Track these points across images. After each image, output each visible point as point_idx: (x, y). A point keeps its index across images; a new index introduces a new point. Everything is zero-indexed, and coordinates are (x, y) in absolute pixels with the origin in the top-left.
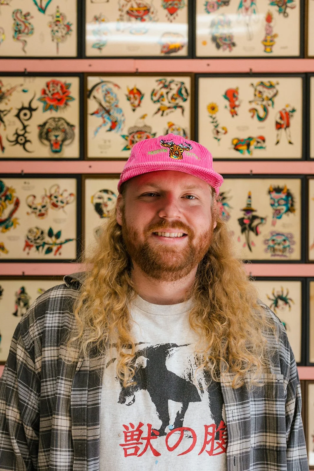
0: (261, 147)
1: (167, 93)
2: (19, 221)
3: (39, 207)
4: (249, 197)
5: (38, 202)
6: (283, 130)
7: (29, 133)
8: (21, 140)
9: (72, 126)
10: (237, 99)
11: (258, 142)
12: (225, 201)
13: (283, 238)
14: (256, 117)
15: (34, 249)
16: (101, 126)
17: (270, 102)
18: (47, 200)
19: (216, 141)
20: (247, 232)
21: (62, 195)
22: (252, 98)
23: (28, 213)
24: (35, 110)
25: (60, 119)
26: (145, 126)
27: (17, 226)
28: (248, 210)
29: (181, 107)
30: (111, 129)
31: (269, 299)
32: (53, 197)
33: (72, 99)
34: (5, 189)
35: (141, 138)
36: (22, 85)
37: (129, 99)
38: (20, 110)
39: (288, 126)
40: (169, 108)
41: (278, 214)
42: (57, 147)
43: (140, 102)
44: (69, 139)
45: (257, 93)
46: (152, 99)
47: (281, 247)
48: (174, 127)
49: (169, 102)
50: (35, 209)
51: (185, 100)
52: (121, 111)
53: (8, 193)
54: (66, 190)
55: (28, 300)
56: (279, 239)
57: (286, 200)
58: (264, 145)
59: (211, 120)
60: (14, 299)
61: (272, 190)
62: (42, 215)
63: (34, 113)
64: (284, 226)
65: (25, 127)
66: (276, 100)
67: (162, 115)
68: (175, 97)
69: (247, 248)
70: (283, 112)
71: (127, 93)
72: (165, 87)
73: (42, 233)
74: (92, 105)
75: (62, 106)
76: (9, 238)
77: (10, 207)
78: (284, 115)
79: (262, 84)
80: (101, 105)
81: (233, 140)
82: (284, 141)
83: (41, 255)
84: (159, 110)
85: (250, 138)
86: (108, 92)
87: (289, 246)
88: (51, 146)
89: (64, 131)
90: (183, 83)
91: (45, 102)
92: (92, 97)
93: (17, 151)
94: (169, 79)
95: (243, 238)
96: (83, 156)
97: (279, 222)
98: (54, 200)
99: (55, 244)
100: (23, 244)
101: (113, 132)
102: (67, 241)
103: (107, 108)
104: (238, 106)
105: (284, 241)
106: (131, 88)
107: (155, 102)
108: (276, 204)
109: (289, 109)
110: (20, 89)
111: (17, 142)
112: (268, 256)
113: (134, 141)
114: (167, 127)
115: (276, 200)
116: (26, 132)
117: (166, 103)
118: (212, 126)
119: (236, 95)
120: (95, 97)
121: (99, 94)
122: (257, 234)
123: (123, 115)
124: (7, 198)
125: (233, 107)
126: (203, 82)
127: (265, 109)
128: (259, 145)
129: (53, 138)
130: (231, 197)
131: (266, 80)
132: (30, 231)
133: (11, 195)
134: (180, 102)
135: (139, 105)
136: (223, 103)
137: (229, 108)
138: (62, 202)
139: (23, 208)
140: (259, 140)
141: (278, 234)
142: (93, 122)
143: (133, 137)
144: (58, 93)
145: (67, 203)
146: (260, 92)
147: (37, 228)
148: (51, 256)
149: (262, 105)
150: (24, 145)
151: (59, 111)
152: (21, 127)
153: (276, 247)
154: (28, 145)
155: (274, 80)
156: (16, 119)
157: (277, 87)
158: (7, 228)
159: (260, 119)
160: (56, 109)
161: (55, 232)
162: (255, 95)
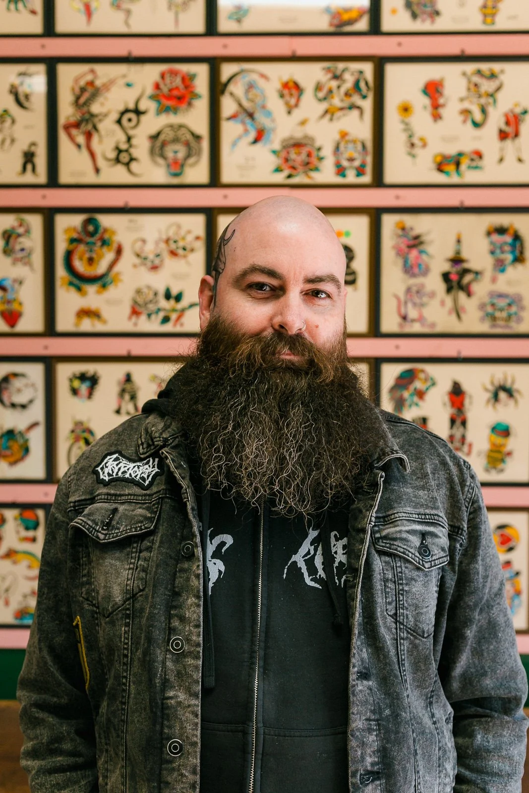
0: (476, 167)
1: (339, 87)
2: (122, 277)
3: (151, 256)
4: (459, 241)
5: (149, 249)
6: (508, 143)
7: (136, 147)
8: (124, 157)
9: (198, 138)
10: (441, 94)
11: (472, 160)
12: (421, 247)
13: (508, 301)
14: (469, 123)
15: (143, 318)
16: (240, 138)
17: (491, 100)
18: (163, 246)
19: (409, 158)
20: (453, 292)
21: (183, 238)
22: (463, 93)
23: (135, 266)
24: (143, 113)
25: (181, 126)
26: (306, 137)
27: (120, 285)
28: (457, 260)
29: (358, 108)
30: (256, 141)
31: (486, 390)
32: (171, 242)
33: (197, 96)
34: (101, 231)
35: (299, 154)
36: (124, 76)
37: (282, 96)
38: (123, 114)
39: (517, 135)
40: (342, 109)
41: (500, 266)
42: (177, 168)
43: (298, 100)
44: (194, 155)
45: (472, 87)
46: (316, 96)
47: (504, 314)
48: (347, 138)
49: (342, 101)
50: (145, 259)
51: (364, 97)
52: (269, 114)
53: (106, 236)
54: (189, 232)
55: (135, 392)
56: (502, 303)
57: (513, 246)
58: (480, 163)
59: (402, 126)
60: (115, 390)
61: (492, 230)
62: (155, 268)
63: (143, 118)
64: (509, 283)
65: (129, 139)
66: (500, 96)
67: (331, 120)
68: (350, 92)
69: (454, 316)
70: (511, 116)
71: (278, 86)
72: (336, 77)
73: (156, 294)
74: (228, 106)
75: (184, 106)
76: (109, 302)
77: (109, 256)
78: (512, 119)
79: (479, 72)
80: (240, 105)
81: (435, 157)
82: (511, 158)
83: (153, 325)
84: (326, 112)
85: (460, 154)
86: (251, 86)
87: (516, 314)
88: (168, 166)
89: (187, 144)
90: (361, 72)
91: (158, 101)
92: (227, 94)
93: (119, 175)
94: (341, 66)
95: (449, 301)
96: (215, 181)
97: (502, 278)
98: (173, 246)
99: (174, 310)
100: (127, 310)
101: (259, 145)
102: (192, 306)
103: (251, 110)
104: (443, 106)
105: (510, 305)
106: (285, 78)
107: (320, 100)
108: (498, 251)
109: (518, 110)
110: (122, 82)
111: (118, 160)
112: (485, 328)
113: (289, 158)
114: (337, 137)
115: (498, 245)
116: (131, 146)
117: (337, 102)
118: (403, 137)
119: (440, 89)
120: (231, 94)
121: (237, 88)
122: (469, 294)
123: (273, 121)
124: (105, 243)
125: (436, 106)
126: (391, 70)
127: (484, 111)
128: (474, 164)
129: (170, 155)
130: (432, 242)
131: (485, 67)
132: (139, 292)
133: (110, 239)
134: (356, 99)
135: (296, 105)
136: (421, 102)
137: (430, 108)
138: (184, 249)
139: (128, 257)
140: (475, 157)
141: (501, 296)
142: (229, 130)
143: (288, 153)
144: (177, 88)
145: (192, 250)
146: (476, 85)
147: (149, 287)
148: (168, 328)
149: (478, 105)
150: (127, 165)
151: (178, 113)
152: (123, 138)
153: (498, 314)
154: (134, 166)
155: (496, 67)
156: (116, 127)
157: (502, 77)
158: (104, 286)
159: (476, 125)
160: (175, 111)
161: (174, 292)
162: (469, 89)
